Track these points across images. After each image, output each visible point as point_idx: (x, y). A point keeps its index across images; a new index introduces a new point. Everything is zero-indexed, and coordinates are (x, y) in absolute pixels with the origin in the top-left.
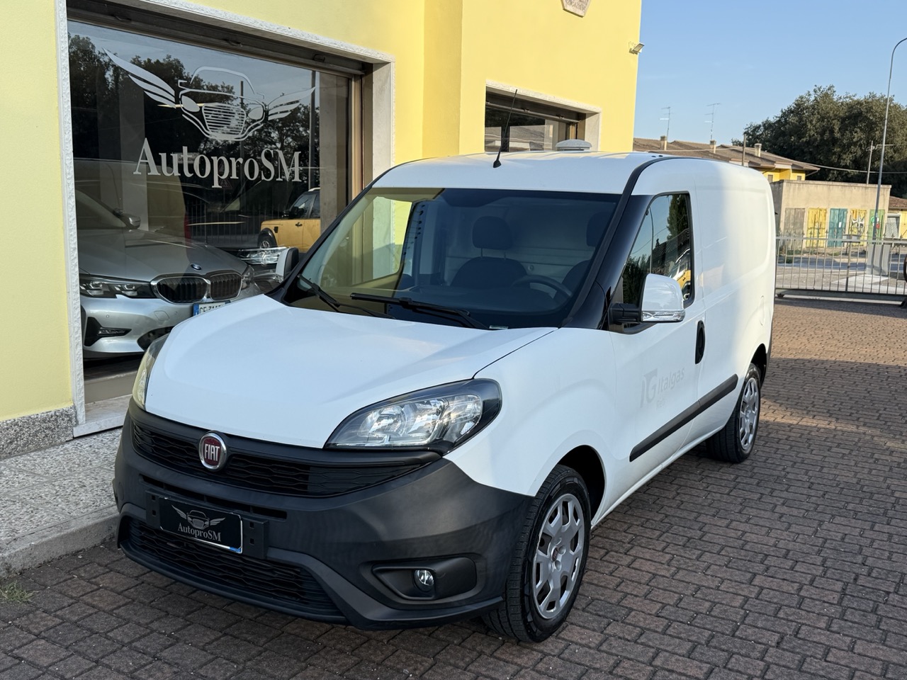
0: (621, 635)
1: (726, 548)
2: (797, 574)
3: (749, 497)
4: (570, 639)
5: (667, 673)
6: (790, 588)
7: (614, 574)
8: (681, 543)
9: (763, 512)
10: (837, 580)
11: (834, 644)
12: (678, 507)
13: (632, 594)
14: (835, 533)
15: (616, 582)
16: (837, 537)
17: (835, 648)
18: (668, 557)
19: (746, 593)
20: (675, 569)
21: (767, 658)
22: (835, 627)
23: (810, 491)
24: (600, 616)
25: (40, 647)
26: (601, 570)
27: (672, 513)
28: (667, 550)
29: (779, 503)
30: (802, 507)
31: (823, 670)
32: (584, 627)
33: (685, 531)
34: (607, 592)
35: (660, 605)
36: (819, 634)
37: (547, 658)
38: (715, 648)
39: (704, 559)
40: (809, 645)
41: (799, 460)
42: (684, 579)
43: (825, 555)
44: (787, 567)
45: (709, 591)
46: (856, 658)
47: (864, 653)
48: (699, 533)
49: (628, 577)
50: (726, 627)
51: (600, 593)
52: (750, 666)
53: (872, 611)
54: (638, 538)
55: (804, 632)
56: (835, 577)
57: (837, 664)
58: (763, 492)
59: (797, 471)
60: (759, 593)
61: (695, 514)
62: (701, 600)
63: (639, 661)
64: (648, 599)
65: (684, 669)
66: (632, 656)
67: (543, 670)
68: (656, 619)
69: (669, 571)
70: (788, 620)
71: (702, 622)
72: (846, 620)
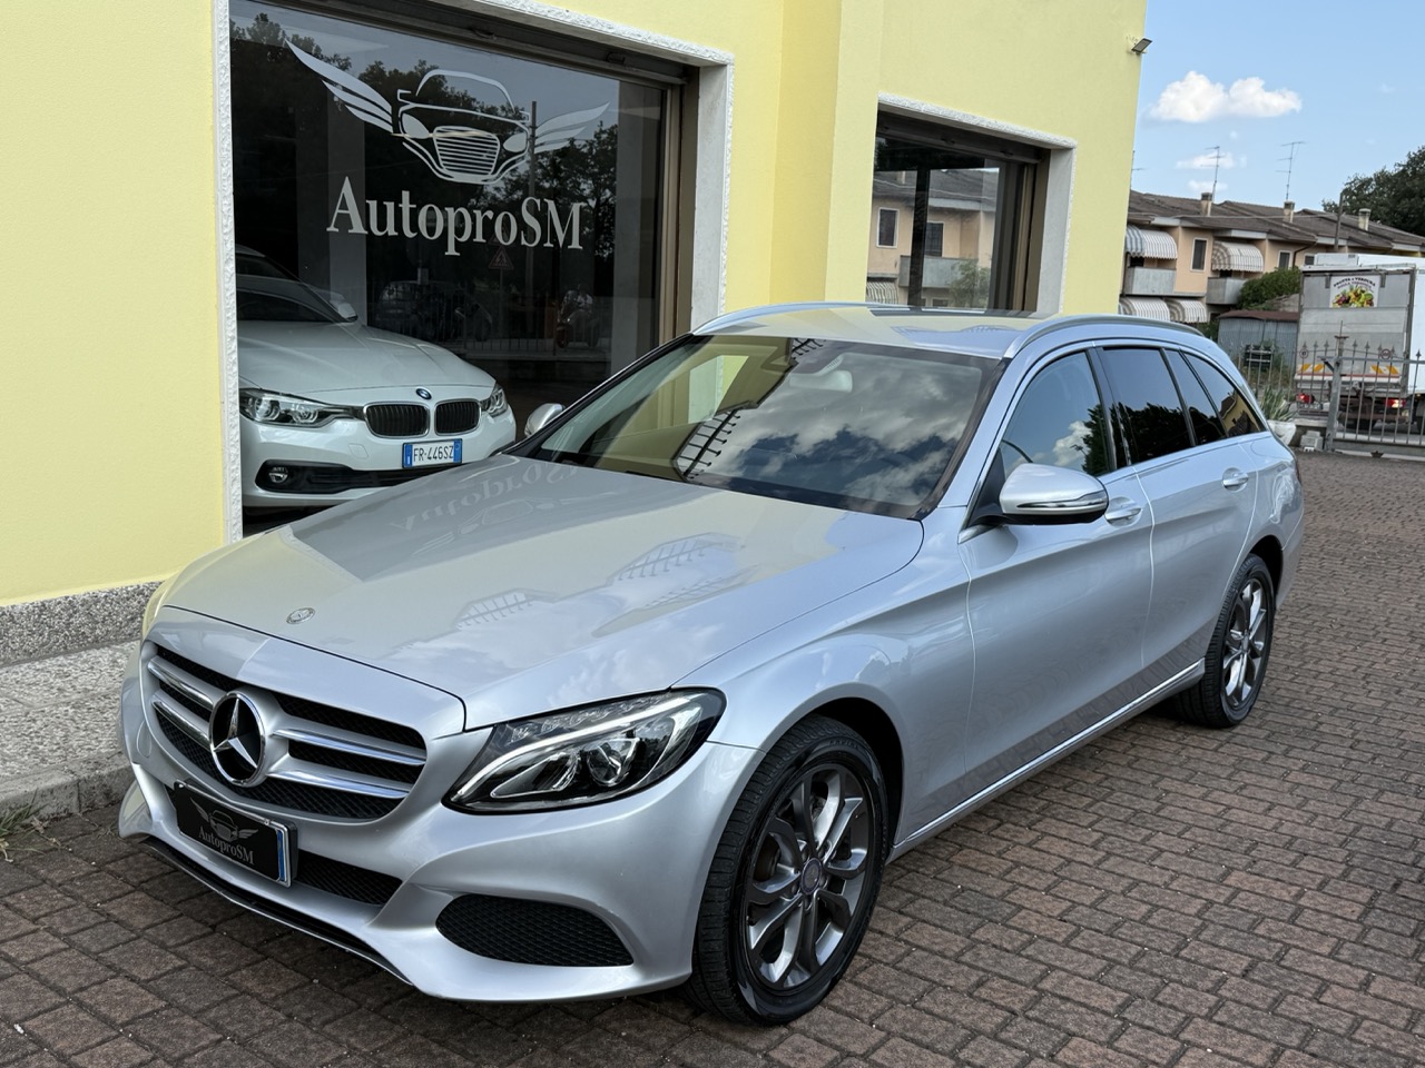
0: (997, 942)
1: (1193, 829)
2: (1299, 874)
4: (915, 942)
5: (1058, 1001)
6: (1284, 893)
7: (1004, 856)
8: (1120, 818)
10: (1365, 886)
11: (1338, 978)
12: (1129, 765)
13: (1027, 886)
14: (1378, 817)
15: (1005, 867)
16: (1380, 822)
17: (1338, 984)
18: (1096, 836)
19: (1211, 896)
21: (1223, 992)
22: (1345, 954)
23: (1352, 752)
24: (969, 913)
25: (137, 902)
26: (986, 848)
27: (1117, 774)
28: (1096, 827)
29: (1296, 768)
31: (1310, 1014)
32: (942, 927)
33: (1132, 801)
34: (989, 881)
35: (1070, 904)
36: (1317, 962)
37: (875, 966)
38: (1144, 970)
39: (1154, 843)
40: (1297, 977)
41: (1345, 705)
42: (1116, 870)
43: (1354, 849)
44: (1287, 862)
45: (1151, 888)
46: (1369, 1002)
47: (1384, 995)
48: (1155, 805)
49: (1025, 861)
50: (1167, 942)
51: (976, 881)
52: (1193, 1001)
53: (1412, 936)
54: (1055, 806)
56: (1362, 882)
57: (1337, 1008)
58: (1273, 749)
59: (1337, 722)
60: (1233, 896)
61: (1154, 777)
63: (1017, 982)
64: (1051, 894)
65: (1086, 997)
66: (1008, 974)
67: (866, 982)
69: (1092, 855)
70: (1270, 939)
72: (1365, 946)
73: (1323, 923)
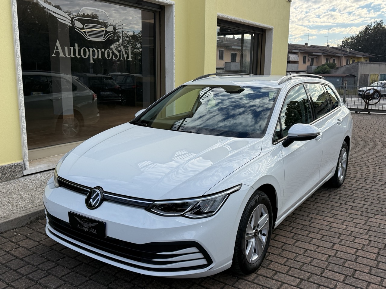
3: (335, 205)
9: (341, 212)
20: (295, 241)
30: (360, 210)
55: (357, 274)
62: (307, 257)
68: (283, 266)
71: (306, 268)
73: (365, 261)
